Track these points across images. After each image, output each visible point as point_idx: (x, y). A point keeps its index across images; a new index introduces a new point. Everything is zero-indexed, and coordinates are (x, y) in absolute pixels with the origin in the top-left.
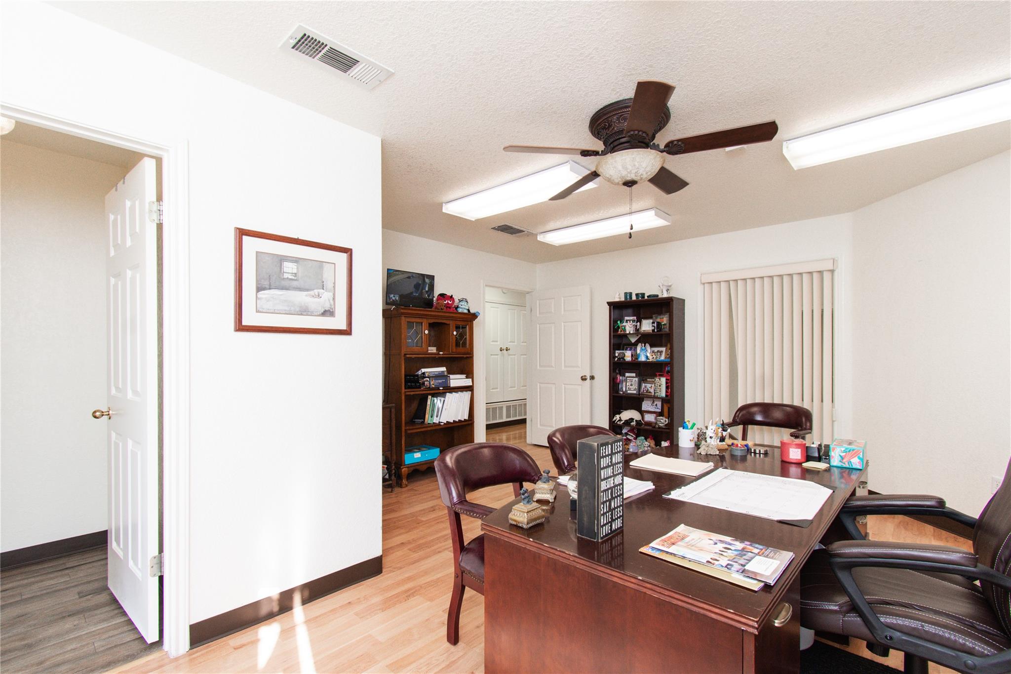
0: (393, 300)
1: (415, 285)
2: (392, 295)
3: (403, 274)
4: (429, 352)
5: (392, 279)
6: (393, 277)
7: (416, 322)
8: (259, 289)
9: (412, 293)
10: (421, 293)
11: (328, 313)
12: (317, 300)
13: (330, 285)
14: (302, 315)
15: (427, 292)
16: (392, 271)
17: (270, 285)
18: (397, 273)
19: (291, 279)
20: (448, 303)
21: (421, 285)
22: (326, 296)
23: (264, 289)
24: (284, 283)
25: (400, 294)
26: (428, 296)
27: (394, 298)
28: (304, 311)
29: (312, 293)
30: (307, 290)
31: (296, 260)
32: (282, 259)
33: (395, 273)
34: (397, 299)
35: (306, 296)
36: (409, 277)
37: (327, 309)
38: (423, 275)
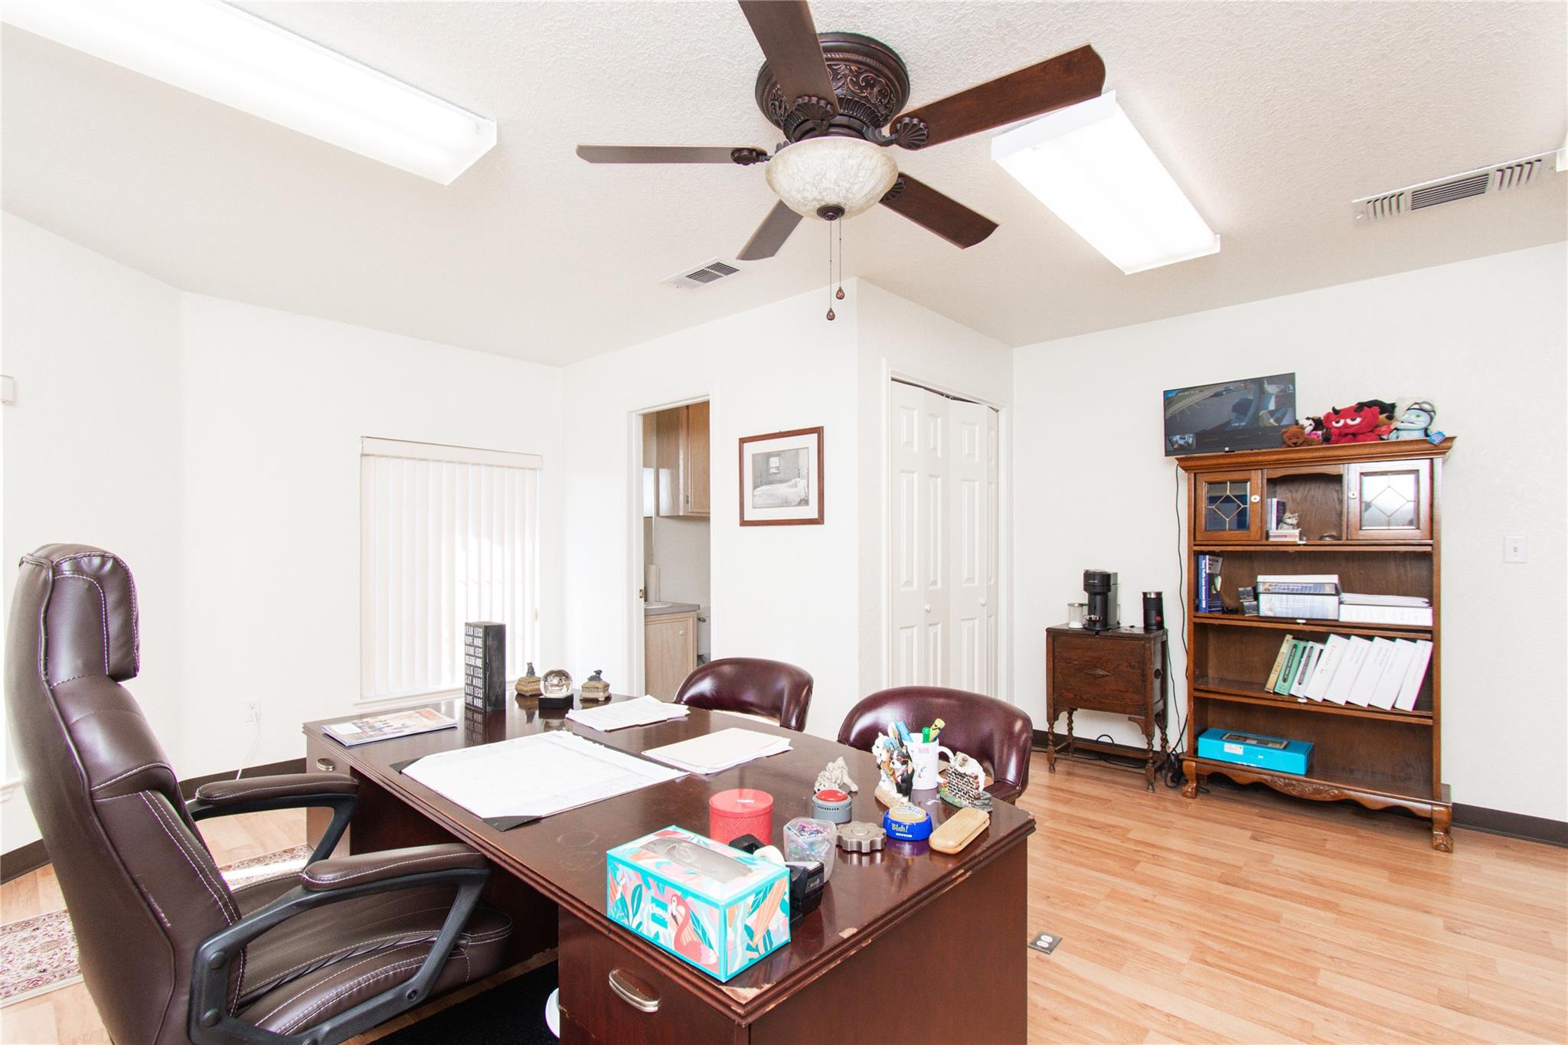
0: (1180, 445)
1: (1234, 407)
2: (1178, 437)
3: (1201, 391)
4: (1271, 539)
5: (1176, 408)
6: (1176, 403)
7: (1232, 482)
8: (755, 487)
9: (1228, 423)
10: (1256, 417)
11: (804, 502)
12: (793, 490)
13: (804, 472)
14: (783, 506)
15: (1272, 413)
16: (1174, 394)
17: (761, 483)
18: (1186, 393)
19: (776, 473)
20: (1346, 425)
21: (1254, 404)
22: (802, 483)
23: (758, 486)
24: (771, 478)
25: (1197, 431)
26: (1276, 421)
27: (1181, 442)
28: (785, 503)
29: (790, 483)
30: (787, 481)
31: (778, 454)
32: (769, 455)
33: (1180, 394)
34: (1190, 441)
35: (786, 487)
36: (1217, 395)
37: (802, 498)
38: (1259, 382)
